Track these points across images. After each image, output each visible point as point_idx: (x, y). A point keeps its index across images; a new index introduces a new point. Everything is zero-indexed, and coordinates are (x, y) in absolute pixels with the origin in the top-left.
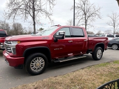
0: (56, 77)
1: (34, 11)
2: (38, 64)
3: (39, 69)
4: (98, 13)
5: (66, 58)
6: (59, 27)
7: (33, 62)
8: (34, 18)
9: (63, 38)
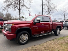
0: (35, 46)
1: (20, 6)
2: (24, 38)
3: (25, 41)
4: (56, 8)
5: (40, 34)
6: (36, 16)
7: (21, 37)
8: (19, 10)
9: (39, 22)
